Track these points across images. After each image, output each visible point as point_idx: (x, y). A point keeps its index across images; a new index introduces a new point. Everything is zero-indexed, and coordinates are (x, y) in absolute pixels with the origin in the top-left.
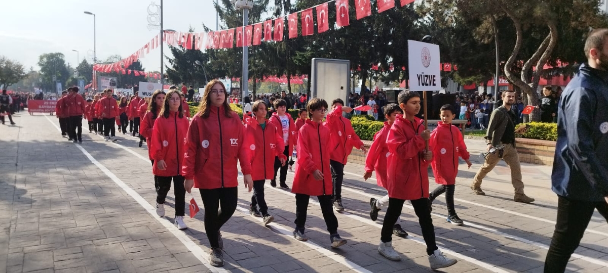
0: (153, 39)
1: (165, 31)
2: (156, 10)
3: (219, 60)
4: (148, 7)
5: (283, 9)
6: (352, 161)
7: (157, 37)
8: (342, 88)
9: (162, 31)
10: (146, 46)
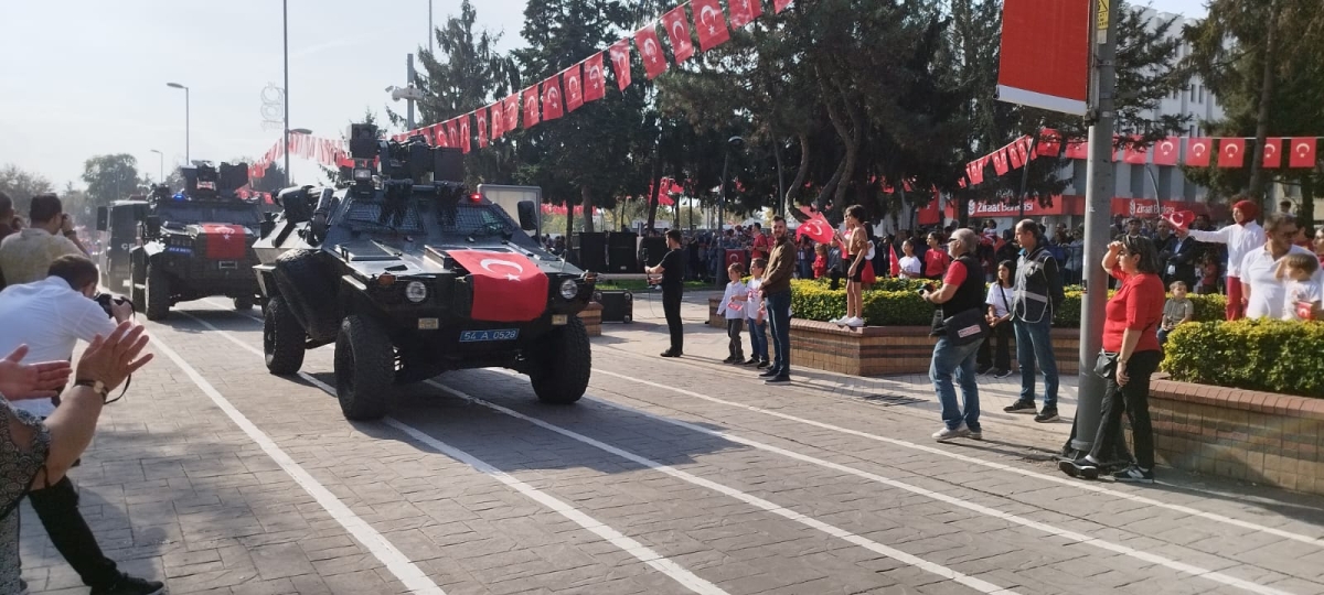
1: (292, 132)
2: (276, 96)
4: (263, 92)
5: (510, 88)
7: (280, 140)
9: (287, 132)
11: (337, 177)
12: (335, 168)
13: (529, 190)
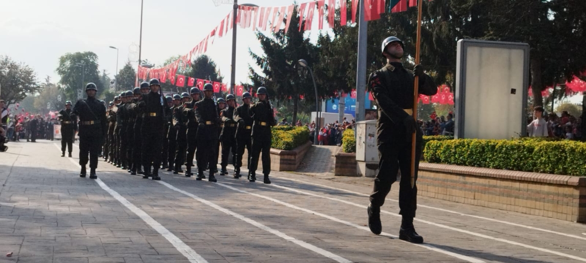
0: (223, 22)
1: (240, 7)
3: (336, 57)
6: (505, 206)
7: (228, 16)
8: (513, 91)
9: (236, 7)
10: (213, 33)
11: (265, 63)
12: (262, 54)
13: (519, 47)
